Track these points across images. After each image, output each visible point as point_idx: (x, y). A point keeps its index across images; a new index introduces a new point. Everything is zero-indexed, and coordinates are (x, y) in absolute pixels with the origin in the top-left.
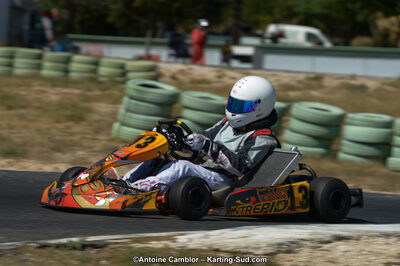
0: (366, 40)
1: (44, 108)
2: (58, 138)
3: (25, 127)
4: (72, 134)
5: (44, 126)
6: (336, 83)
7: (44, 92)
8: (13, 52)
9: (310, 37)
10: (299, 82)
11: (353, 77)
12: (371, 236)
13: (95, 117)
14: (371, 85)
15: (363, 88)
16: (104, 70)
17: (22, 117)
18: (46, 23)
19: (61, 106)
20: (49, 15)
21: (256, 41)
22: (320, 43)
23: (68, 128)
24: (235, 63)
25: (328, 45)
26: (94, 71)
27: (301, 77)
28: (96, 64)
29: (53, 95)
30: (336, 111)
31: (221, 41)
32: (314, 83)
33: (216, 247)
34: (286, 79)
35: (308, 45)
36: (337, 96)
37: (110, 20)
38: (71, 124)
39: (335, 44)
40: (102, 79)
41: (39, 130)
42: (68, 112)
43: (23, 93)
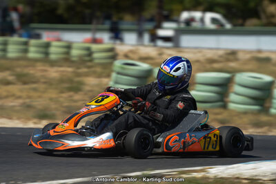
1: (49, 83)
2: (66, 104)
3: (40, 97)
4: (76, 101)
5: (54, 96)
6: (248, 56)
7: (46, 71)
10: (221, 56)
11: (259, 51)
13: (87, 88)
17: (35, 90)
19: (61, 81)
21: (173, 25)
22: (222, 25)
23: (71, 96)
25: (228, 26)
26: (68, 53)
27: (221, 53)
29: (54, 73)
32: (231, 57)
34: (210, 54)
35: (212, 27)
38: (71, 93)
39: (235, 25)
40: (74, 59)
41: (51, 99)
42: (67, 85)
43: (32, 72)
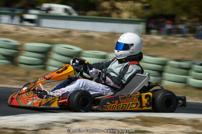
0: (95, 13)
9: (66, 10)
10: (60, 33)
11: (87, 31)
12: (92, 119)
14: (97, 35)
15: (91, 37)
22: (70, 14)
24: (27, 23)
25: (75, 14)
27: (60, 31)
30: (77, 49)
32: (67, 34)
33: (4, 126)
34: (52, 32)
35: (65, 14)
36: (79, 42)
39: (79, 14)
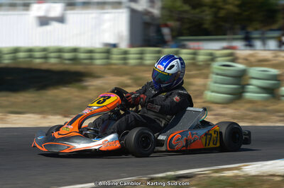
8: (142, 51)
16: (201, 58)
18: (166, 31)
20: (166, 26)
26: (194, 59)
28: (195, 54)
31: (276, 34)
37: (206, 26)
40: (200, 63)
